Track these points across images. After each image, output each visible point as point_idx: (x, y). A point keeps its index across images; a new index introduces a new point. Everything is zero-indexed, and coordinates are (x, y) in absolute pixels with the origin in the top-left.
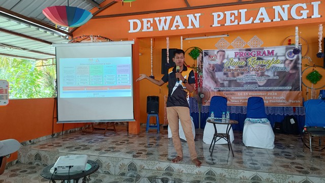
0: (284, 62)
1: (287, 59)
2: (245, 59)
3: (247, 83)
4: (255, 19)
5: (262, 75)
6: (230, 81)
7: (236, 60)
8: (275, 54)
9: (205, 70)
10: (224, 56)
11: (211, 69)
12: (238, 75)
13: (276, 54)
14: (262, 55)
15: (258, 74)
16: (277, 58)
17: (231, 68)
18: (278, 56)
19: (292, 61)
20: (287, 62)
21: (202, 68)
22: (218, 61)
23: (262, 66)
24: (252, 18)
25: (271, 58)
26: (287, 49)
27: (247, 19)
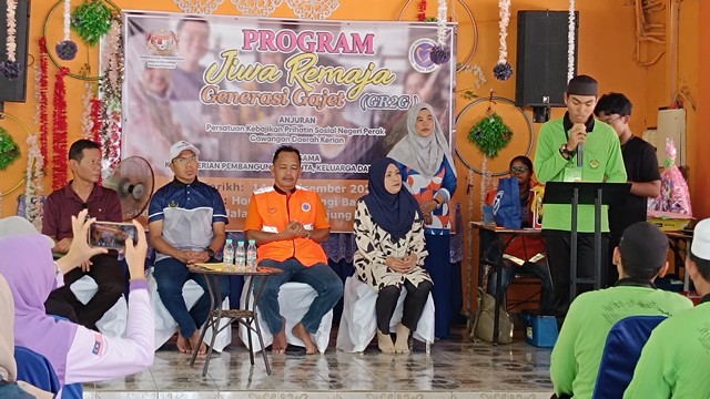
0: (403, 79)
1: (412, 71)
2: (279, 59)
5: (335, 120)
7: (247, 61)
8: (375, 48)
9: (132, 89)
11: (155, 87)
13: (380, 49)
14: (336, 50)
15: (322, 116)
16: (382, 65)
17: (230, 88)
18: (384, 58)
19: (427, 76)
20: (413, 80)
21: (120, 81)
23: (335, 88)
25: (364, 64)
26: (414, 34)
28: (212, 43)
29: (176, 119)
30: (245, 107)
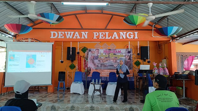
1: (126, 55)
2: (108, 54)
3: (109, 66)
4: (112, 37)
5: (116, 62)
6: (101, 64)
7: (104, 54)
8: (121, 52)
9: (89, 58)
10: (98, 52)
11: (92, 58)
12: (105, 61)
15: (114, 61)
16: (122, 54)
17: (102, 58)
19: (128, 56)
20: (126, 56)
21: (88, 57)
22: (96, 55)
24: (111, 36)
25: (120, 54)
26: (126, 50)
27: (109, 37)
28: (100, 53)
29: (95, 62)
30: (104, 60)
